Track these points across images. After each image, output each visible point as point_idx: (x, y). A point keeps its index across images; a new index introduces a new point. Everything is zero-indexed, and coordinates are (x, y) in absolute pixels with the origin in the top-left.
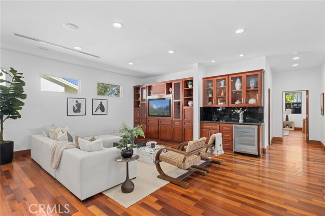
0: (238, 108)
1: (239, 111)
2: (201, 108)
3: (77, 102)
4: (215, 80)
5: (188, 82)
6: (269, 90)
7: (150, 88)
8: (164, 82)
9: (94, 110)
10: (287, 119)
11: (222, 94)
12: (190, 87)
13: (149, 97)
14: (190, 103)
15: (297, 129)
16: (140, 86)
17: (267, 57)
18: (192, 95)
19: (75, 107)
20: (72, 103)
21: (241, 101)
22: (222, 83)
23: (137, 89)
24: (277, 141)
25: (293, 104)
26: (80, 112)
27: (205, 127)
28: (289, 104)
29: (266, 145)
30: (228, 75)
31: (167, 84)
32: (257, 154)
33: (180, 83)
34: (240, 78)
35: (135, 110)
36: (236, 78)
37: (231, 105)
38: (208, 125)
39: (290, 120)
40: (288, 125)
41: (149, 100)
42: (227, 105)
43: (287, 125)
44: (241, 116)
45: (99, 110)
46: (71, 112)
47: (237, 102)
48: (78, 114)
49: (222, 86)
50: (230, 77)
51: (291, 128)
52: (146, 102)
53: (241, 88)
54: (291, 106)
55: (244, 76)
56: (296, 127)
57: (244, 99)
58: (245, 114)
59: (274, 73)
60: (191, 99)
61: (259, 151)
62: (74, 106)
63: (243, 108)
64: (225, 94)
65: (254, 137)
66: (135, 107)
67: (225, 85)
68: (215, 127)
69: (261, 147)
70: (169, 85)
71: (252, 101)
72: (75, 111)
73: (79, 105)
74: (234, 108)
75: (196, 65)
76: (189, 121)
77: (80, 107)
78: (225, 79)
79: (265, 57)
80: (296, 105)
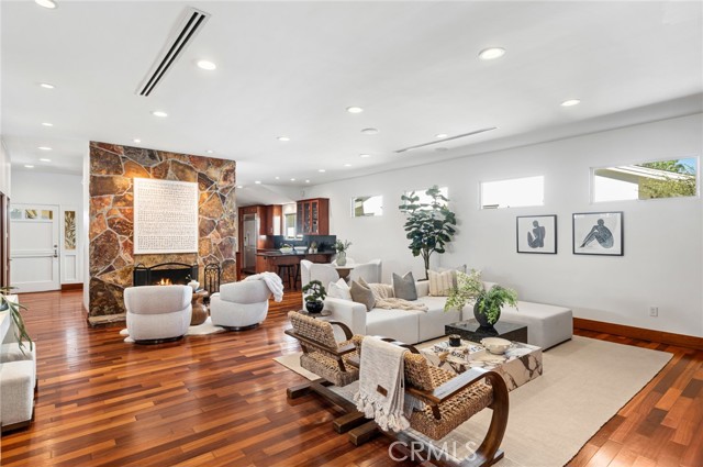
3: (536, 223)
9: (579, 244)
19: (532, 235)
20: (527, 228)
26: (542, 245)
45: (594, 242)
46: (525, 246)
48: (538, 249)
62: (529, 234)
72: (533, 244)
73: (540, 231)
77: (543, 236)
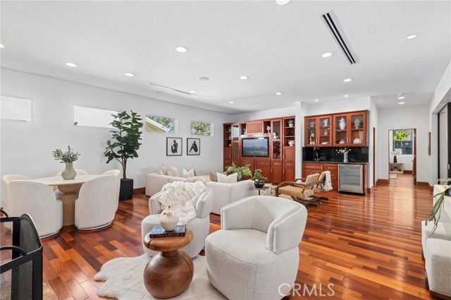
0: (343, 148)
1: (344, 151)
2: (303, 148)
3: (175, 141)
4: (318, 119)
5: (289, 121)
6: (374, 129)
7: (243, 126)
8: (261, 120)
9: (189, 150)
10: (395, 160)
11: (326, 134)
12: (291, 125)
13: (243, 136)
14: (291, 143)
15: (406, 173)
16: (231, 124)
17: (371, 97)
18: (294, 135)
19: (173, 147)
20: (171, 143)
21: (345, 141)
22: (326, 122)
23: (227, 127)
24: (382, 183)
25: (404, 142)
26: (176, 152)
27: (307, 167)
28: (399, 142)
29: (371, 185)
30: (332, 115)
31: (265, 122)
32: (362, 192)
33: (279, 122)
34: (345, 117)
35: (224, 150)
36: (341, 118)
37: (335, 145)
38: (311, 165)
39: (398, 162)
40: (396, 168)
41: (243, 139)
42: (331, 145)
43: (394, 167)
44: (345, 156)
45: (193, 150)
47: (342, 142)
48: (175, 154)
49: (326, 125)
50: (335, 116)
51: (400, 171)
52: (238, 141)
53: (346, 128)
54: (402, 144)
55: (349, 116)
56: (406, 170)
57: (348, 140)
58: (349, 154)
59: (380, 110)
60: (293, 139)
61: (364, 190)
63: (348, 148)
64: (329, 134)
65: (359, 176)
66: (225, 146)
67: (328, 124)
68: (319, 167)
69: (366, 187)
70: (267, 123)
71: (357, 141)
73: (176, 145)
74: (339, 148)
75: (298, 103)
76: (290, 162)
77: (177, 147)
78: (329, 118)
79: (369, 97)
80: (408, 144)
